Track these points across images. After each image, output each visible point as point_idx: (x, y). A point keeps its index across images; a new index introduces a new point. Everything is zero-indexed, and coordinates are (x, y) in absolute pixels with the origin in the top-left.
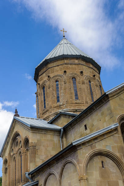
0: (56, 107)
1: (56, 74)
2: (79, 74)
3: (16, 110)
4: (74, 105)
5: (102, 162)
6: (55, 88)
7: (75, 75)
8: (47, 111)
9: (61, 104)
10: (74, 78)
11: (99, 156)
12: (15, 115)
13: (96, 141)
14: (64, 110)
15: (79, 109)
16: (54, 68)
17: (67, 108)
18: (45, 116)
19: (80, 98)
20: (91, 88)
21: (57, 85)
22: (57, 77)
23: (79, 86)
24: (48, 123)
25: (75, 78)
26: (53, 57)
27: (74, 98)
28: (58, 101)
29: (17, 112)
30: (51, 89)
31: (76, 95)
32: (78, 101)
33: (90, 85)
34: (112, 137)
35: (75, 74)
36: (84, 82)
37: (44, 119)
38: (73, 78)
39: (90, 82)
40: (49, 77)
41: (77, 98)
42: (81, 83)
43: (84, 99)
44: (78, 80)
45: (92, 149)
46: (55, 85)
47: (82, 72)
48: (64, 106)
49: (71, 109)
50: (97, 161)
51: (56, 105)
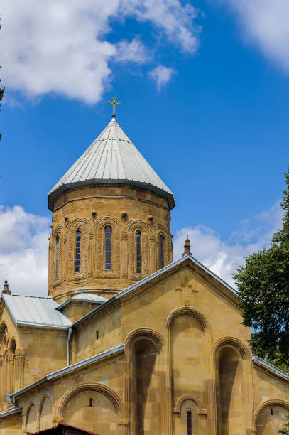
0: (72, 281)
1: (78, 215)
2: (119, 218)
3: (6, 282)
4: (102, 280)
5: (91, 400)
6: (74, 245)
7: (112, 222)
8: (59, 284)
9: (81, 276)
10: (108, 228)
11: (87, 392)
12: (4, 292)
13: (84, 372)
14: (84, 288)
15: (109, 288)
16: (78, 202)
17: (89, 286)
18: (57, 293)
19: (114, 267)
20: (138, 246)
21: (78, 238)
22: (80, 223)
23: (115, 243)
24: (57, 309)
25: (110, 227)
26: (75, 181)
27: (103, 267)
28: (77, 270)
29: (7, 286)
30: (68, 245)
31: (108, 261)
32: (110, 273)
33: (138, 240)
34: (112, 365)
35: (112, 219)
36: (126, 235)
37: (55, 299)
38: (106, 227)
39: (140, 233)
40: (66, 219)
41: (109, 267)
42: (121, 237)
43: (121, 268)
44: (115, 231)
45: (77, 383)
46: (74, 239)
47: (125, 216)
48: (85, 281)
49: (96, 287)
50: (84, 398)
51: (72, 278)
